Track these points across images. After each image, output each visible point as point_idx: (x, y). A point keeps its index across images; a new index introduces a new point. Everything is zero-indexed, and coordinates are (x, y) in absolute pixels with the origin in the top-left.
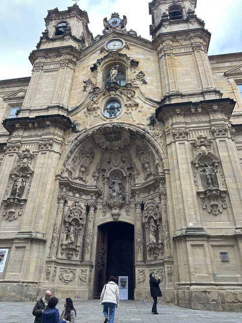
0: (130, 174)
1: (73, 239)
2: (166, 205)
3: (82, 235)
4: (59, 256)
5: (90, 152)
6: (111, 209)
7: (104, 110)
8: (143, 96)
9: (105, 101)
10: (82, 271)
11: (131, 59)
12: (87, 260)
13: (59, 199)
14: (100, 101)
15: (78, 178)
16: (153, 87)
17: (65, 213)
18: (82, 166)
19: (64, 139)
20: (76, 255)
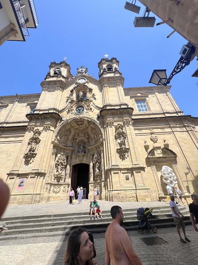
0: (88, 141)
2: (103, 155)
4: (53, 180)
5: (69, 130)
6: (79, 157)
7: (76, 110)
8: (94, 105)
9: (76, 107)
10: (64, 187)
11: (89, 88)
12: (67, 182)
13: (53, 153)
16: (99, 101)
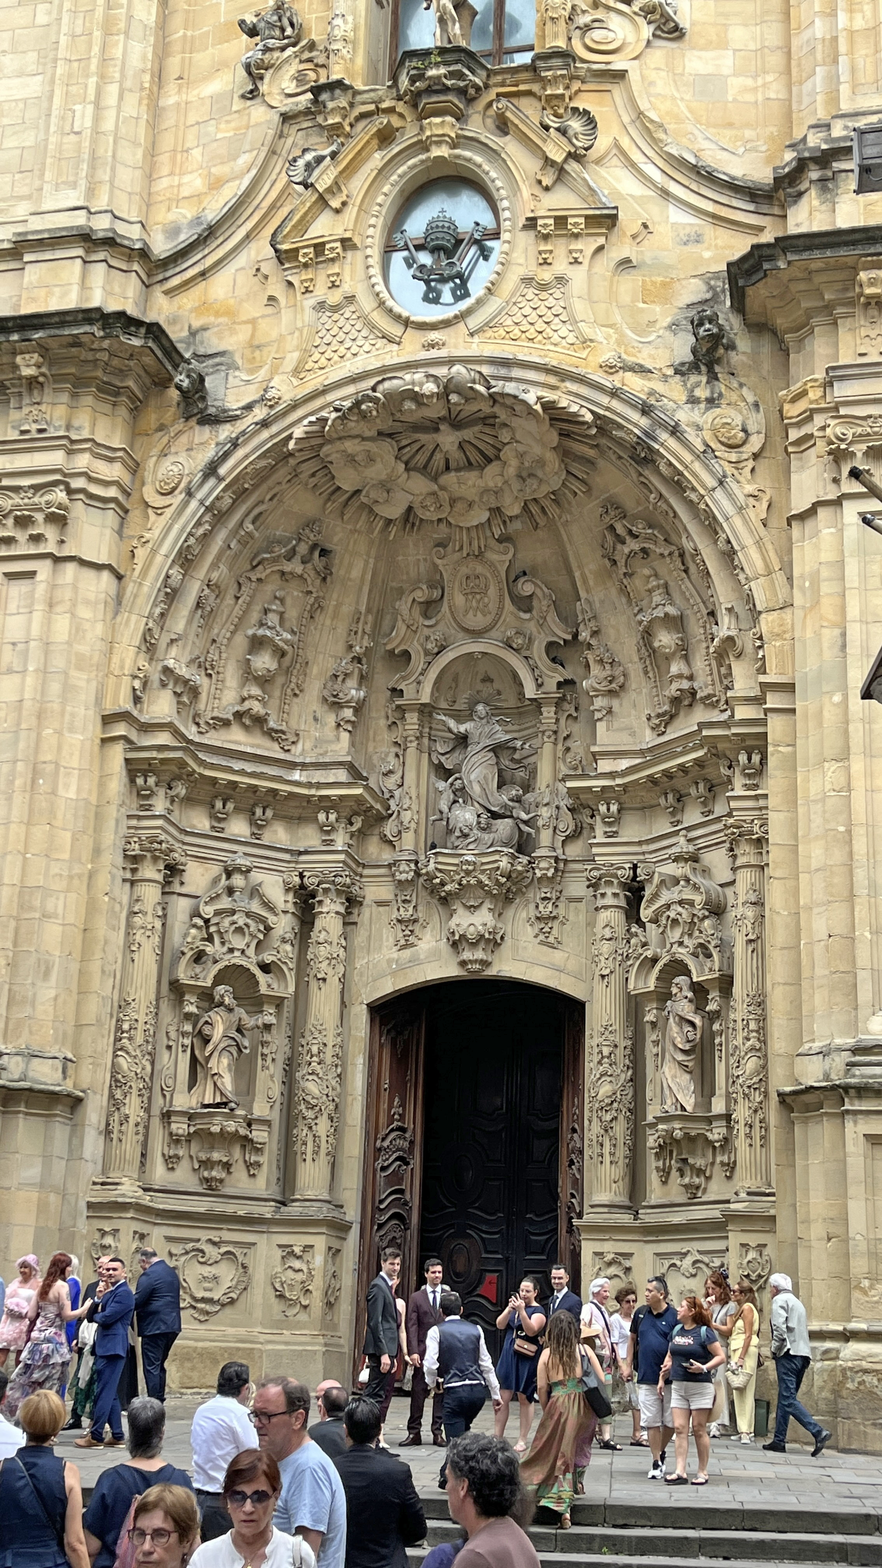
0: (566, 684)
1: (227, 1083)
2: (759, 903)
3: (280, 1059)
4: (159, 1174)
5: (303, 549)
6: (445, 901)
7: (389, 250)
8: (654, 142)
9: (390, 189)
10: (288, 1252)
12: (310, 1194)
13: (134, 860)
14: (358, 184)
15: (238, 715)
16: (726, 62)
17: (176, 938)
18: (257, 644)
19: (135, 468)
20: (249, 1166)
